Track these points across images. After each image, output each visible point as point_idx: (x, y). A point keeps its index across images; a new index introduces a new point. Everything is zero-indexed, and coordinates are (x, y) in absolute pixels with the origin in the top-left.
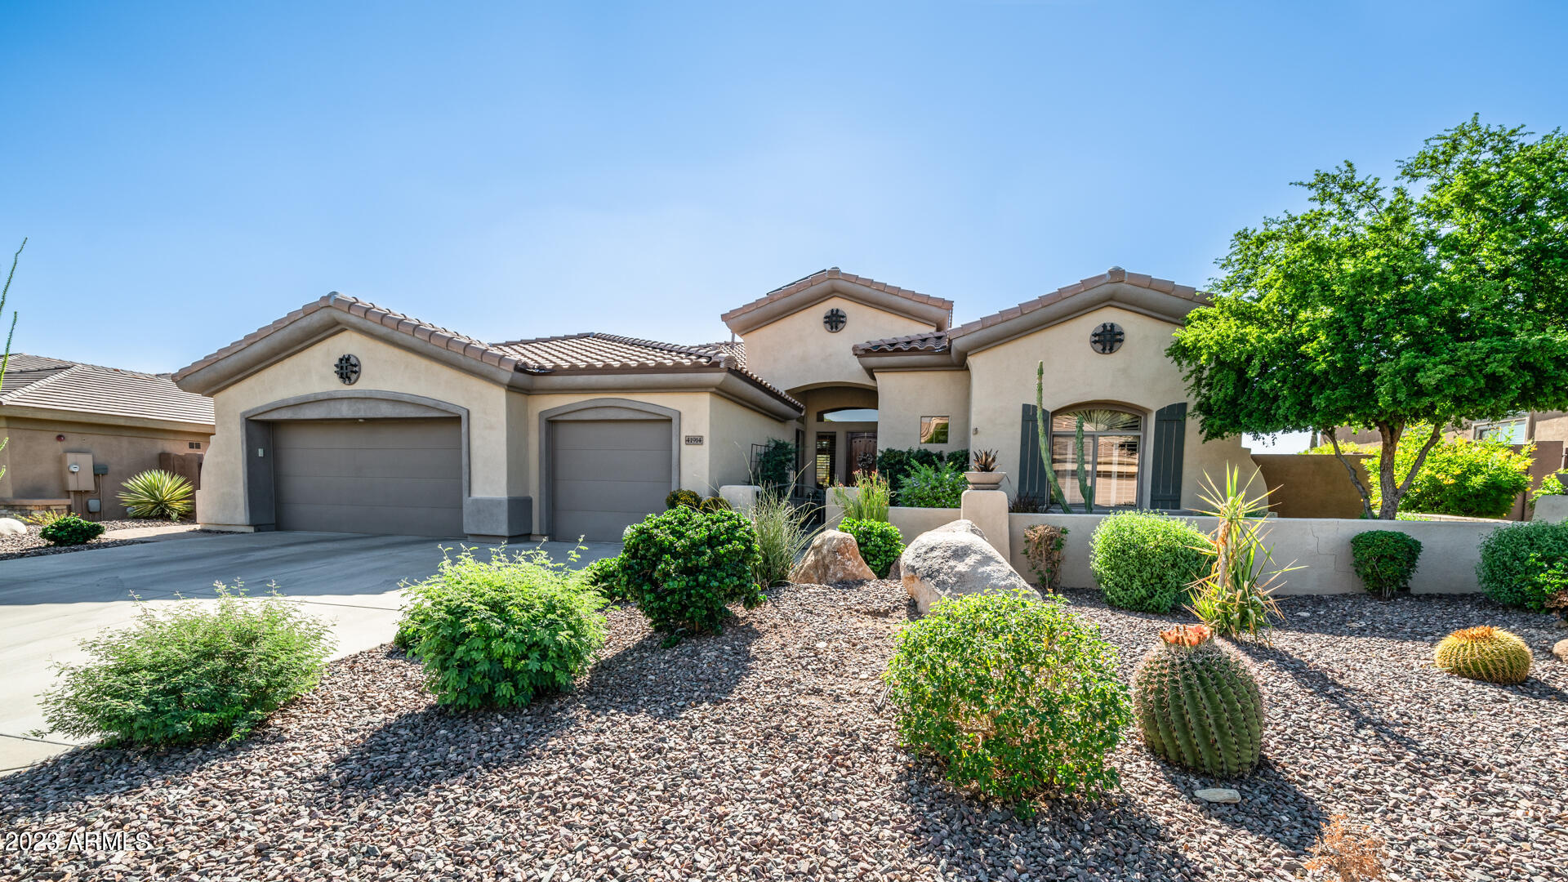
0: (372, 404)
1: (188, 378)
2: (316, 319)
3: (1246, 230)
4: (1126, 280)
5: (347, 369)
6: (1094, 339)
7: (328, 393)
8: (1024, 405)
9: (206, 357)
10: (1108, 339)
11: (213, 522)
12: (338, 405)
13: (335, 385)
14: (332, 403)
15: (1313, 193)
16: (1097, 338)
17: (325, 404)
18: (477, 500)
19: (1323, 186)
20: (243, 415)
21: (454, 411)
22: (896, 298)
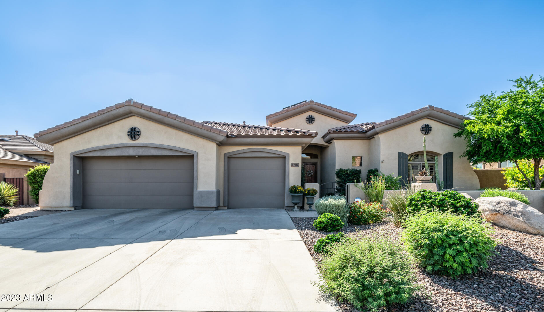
0: (146, 149)
1: (43, 136)
2: (121, 110)
3: (484, 95)
4: (434, 109)
5: (134, 133)
6: (422, 129)
7: (123, 144)
8: (399, 153)
9: (56, 126)
10: (427, 129)
11: (49, 206)
12: (127, 149)
13: (126, 140)
14: (124, 149)
15: (516, 84)
16: (423, 129)
17: (120, 149)
18: (201, 192)
19: (519, 82)
20: (71, 154)
21: (191, 153)
22: (336, 112)
